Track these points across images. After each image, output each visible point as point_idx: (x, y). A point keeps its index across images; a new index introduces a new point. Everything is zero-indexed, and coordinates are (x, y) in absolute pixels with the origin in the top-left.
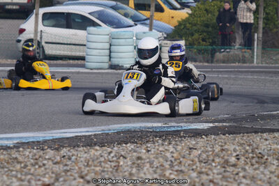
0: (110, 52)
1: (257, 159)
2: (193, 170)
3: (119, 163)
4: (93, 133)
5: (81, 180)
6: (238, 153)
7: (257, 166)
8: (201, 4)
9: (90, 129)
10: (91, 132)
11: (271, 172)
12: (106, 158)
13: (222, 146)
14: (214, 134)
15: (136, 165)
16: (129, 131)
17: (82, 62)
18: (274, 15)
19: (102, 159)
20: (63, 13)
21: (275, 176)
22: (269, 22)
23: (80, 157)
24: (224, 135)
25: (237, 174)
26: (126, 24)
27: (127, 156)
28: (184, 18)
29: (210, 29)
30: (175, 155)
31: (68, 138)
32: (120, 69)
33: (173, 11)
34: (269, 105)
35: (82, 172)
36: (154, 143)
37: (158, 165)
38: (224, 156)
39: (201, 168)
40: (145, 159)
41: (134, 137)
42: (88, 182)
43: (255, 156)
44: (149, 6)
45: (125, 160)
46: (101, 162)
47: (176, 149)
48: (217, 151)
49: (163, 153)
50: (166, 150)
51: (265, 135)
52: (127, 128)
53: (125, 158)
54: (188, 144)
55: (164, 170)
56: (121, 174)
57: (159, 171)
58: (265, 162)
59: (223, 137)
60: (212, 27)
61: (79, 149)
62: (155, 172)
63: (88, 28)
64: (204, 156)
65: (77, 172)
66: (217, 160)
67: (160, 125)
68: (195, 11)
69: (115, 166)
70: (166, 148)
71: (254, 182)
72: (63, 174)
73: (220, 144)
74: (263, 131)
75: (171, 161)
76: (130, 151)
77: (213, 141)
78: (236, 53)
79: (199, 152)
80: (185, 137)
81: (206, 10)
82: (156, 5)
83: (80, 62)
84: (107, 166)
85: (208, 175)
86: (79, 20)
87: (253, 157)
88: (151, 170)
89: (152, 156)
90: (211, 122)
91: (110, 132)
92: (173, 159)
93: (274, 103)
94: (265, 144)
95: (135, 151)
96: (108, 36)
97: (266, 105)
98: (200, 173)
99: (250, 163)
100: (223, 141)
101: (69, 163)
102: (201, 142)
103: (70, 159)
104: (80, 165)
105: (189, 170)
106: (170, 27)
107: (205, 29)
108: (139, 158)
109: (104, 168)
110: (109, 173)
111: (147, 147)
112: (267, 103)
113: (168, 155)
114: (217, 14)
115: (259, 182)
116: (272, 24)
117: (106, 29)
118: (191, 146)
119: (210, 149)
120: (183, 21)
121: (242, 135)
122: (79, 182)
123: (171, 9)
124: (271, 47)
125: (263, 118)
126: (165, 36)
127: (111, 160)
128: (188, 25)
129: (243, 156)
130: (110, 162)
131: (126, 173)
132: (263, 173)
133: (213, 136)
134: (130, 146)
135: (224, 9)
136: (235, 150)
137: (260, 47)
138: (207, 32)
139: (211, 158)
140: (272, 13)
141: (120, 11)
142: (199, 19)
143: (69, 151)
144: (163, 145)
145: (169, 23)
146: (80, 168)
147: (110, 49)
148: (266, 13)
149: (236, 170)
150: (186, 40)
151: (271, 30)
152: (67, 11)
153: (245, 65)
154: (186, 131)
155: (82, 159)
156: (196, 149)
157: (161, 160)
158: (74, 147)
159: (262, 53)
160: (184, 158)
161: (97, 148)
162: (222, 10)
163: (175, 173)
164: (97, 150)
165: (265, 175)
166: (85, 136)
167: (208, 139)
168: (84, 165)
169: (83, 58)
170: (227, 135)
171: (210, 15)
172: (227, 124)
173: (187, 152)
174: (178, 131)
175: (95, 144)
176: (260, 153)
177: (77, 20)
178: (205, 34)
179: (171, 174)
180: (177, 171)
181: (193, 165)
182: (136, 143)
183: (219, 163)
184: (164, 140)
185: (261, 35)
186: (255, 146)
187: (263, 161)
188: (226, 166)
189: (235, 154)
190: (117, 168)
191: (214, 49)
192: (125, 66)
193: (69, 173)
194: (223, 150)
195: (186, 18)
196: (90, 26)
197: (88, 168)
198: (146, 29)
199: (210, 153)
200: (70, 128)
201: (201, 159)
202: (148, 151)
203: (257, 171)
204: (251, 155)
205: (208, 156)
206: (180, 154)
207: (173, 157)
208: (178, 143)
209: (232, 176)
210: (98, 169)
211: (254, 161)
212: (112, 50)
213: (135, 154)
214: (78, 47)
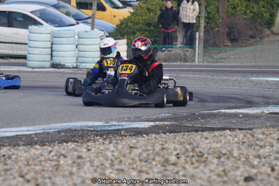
0: (52, 51)
1: (196, 158)
2: (133, 168)
3: (59, 161)
4: (34, 132)
5: (21, 179)
6: (178, 152)
7: (196, 164)
8: (144, 3)
9: (31, 128)
10: (32, 130)
11: (211, 171)
12: (47, 157)
13: (162, 145)
14: (155, 133)
15: (76, 164)
16: (70, 130)
17: (24, 60)
18: (215, 14)
19: (42, 158)
20: (5, 12)
21: (215, 175)
22: (211, 21)
23: (20, 156)
24: (165, 133)
25: (177, 173)
26: (68, 23)
27: (67, 154)
28: (126, 17)
29: (152, 28)
30: (116, 154)
31: (8, 137)
32: (62, 68)
33: (114, 10)
34: (210, 104)
35: (21, 171)
36: (95, 142)
37: (99, 164)
38: (164, 154)
39: (141, 167)
40: (85, 158)
41: (75, 136)
42: (28, 181)
43: (195, 154)
44: (91, 5)
45: (66, 159)
46: (41, 161)
47: (116, 148)
48: (157, 149)
49: (103, 152)
50: (107, 149)
51: (205, 133)
52: (69, 127)
53: (65, 157)
54: (129, 142)
55: (104, 169)
56: (61, 173)
57: (99, 170)
58: (205, 161)
59: (164, 135)
60: (154, 26)
61: (19, 148)
62: (95, 171)
63: (30, 27)
64: (145, 155)
65: (17, 172)
66: (157, 159)
67: (101, 124)
68: (137, 10)
69: (55, 165)
70: (107, 146)
71: (194, 181)
72: (3, 173)
73: (160, 142)
74: (204, 130)
75: (112, 160)
76: (71, 150)
77: (154, 140)
78: (178, 52)
79: (140, 151)
80: (125, 136)
81: (148, 9)
82: (98, 4)
83: (21, 61)
84: (47, 165)
85: (148, 173)
86: (21, 19)
87: (193, 156)
88: (91, 169)
89: (92, 155)
90: (152, 121)
91: (51, 131)
92: (113, 158)
93: (215, 102)
94: (205, 142)
95: (76, 150)
96: (50, 35)
97: (206, 104)
98: (140, 172)
99: (190, 162)
100: (163, 140)
101: (9, 162)
102: (142, 141)
103: (10, 158)
104: (20, 164)
105: (129, 169)
106: (112, 26)
107: (147, 28)
108: (79, 157)
109: (44, 167)
110: (50, 173)
111: (88, 146)
112: (208, 102)
113: (109, 154)
114: (159, 13)
115: (199, 181)
116: (214, 23)
117: (47, 27)
118: (132, 145)
119: (151, 148)
120: (125, 20)
121: (182, 133)
122: (19, 181)
123: (113, 8)
124: (213, 47)
125: (203, 116)
126: (107, 35)
127: (51, 159)
128: (130, 24)
129: (184, 154)
130: (51, 161)
131: (67, 173)
132: (203, 172)
133: (154, 135)
134: (71, 145)
135: (166, 8)
136: (175, 149)
137: (202, 46)
138: (149, 31)
139: (151, 157)
140: (213, 13)
141: (62, 9)
142: (140, 18)
143: (9, 150)
144: (103, 144)
145: (111, 22)
146: (20, 167)
147: (51, 48)
148: (208, 13)
149: (176, 169)
150: (128, 39)
151: (212, 29)
152: (8, 10)
153: (187, 64)
154: (126, 130)
155: (22, 158)
156: (136, 148)
157: (101, 158)
158: (15, 146)
159: (204, 52)
160: (124, 156)
161: (38, 147)
162: (164, 8)
163: (116, 172)
164: (37, 149)
165: (205, 174)
166: (25, 135)
167: (149, 138)
168: (24, 164)
169: (24, 57)
170: (168, 134)
171: (151, 13)
172: (168, 123)
173: (128, 151)
174: (119, 130)
175: (36, 143)
176: (200, 152)
177: (18, 19)
178: (147, 33)
179: (111, 173)
180: (117, 170)
181: (133, 163)
182: (77, 142)
183: (159, 161)
184: (105, 139)
185: (202, 34)
186: (195, 145)
187: (203, 159)
188: (166, 165)
189: (175, 153)
190: (57, 167)
191: (156, 48)
192: (67, 65)
193: (9, 173)
194: (163, 149)
195: (128, 17)
196: (32, 24)
197: (28, 168)
198: (88, 28)
199: (151, 152)
200: (10, 127)
201: (141, 158)
202: (89, 150)
203: (197, 170)
204: (191, 154)
205: (148, 155)
206: (120, 152)
207: (113, 156)
208: (119, 142)
209: (172, 175)
210: (38, 168)
211: (194, 160)
212: (53, 49)
213: (75, 153)
214: (19, 46)
